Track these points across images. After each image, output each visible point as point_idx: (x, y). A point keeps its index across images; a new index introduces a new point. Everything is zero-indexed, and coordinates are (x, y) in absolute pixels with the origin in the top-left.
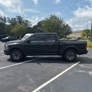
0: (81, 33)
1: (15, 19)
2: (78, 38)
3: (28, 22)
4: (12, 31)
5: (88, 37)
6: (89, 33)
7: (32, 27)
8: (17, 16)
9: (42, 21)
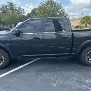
0: (80, 21)
1: (6, 5)
2: (76, 26)
3: (20, 9)
4: (3, 20)
5: (88, 24)
6: (88, 21)
7: (26, 15)
8: (8, 3)
9: (36, 9)
